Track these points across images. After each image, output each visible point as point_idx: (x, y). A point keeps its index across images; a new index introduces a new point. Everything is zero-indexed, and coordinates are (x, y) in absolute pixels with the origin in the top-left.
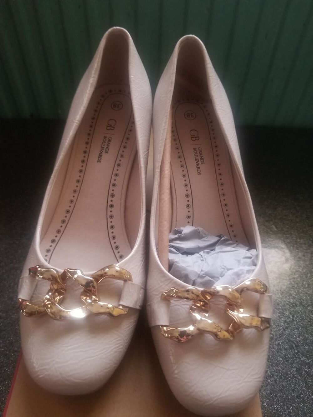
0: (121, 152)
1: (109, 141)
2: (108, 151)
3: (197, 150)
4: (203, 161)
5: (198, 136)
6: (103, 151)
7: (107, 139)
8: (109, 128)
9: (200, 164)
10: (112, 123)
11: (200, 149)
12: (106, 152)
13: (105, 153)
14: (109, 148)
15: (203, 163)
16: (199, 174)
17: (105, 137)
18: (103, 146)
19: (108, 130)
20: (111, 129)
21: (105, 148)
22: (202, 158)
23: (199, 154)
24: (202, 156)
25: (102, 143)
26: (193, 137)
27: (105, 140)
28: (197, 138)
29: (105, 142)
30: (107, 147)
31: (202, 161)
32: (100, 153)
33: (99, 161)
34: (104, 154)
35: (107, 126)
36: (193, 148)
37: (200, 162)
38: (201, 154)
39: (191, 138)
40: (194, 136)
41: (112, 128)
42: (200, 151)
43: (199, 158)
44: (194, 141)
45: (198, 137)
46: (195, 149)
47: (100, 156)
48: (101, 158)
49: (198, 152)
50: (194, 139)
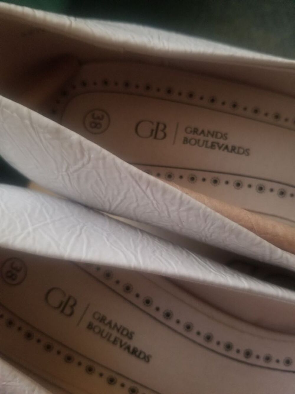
0: (139, 302)
1: (102, 319)
2: (128, 331)
3: (190, 136)
4: (222, 134)
5: (155, 124)
6: (123, 343)
7: (96, 323)
8: (68, 311)
9: (226, 142)
10: (56, 299)
11: (189, 130)
12: (130, 335)
13: (131, 338)
14: (121, 326)
15: (225, 136)
16: (247, 152)
17: (90, 327)
18: (112, 339)
19: (71, 314)
20: (72, 307)
21: (119, 335)
22: (214, 134)
23: (202, 138)
24: (209, 132)
25: (104, 337)
26: (154, 134)
27: (97, 330)
28: (161, 127)
29: (103, 330)
30: (118, 330)
31: (219, 135)
32: (127, 351)
33: (147, 359)
34: (134, 343)
35: (62, 311)
36: (184, 143)
37: (221, 141)
38: (203, 132)
39: (155, 137)
40: (152, 131)
41: (71, 303)
42: (195, 131)
43: (211, 139)
44: (165, 135)
45: (158, 124)
46: (186, 141)
47: (134, 352)
48: (141, 353)
49: (196, 136)
50: (160, 134)
